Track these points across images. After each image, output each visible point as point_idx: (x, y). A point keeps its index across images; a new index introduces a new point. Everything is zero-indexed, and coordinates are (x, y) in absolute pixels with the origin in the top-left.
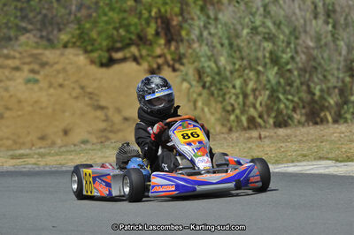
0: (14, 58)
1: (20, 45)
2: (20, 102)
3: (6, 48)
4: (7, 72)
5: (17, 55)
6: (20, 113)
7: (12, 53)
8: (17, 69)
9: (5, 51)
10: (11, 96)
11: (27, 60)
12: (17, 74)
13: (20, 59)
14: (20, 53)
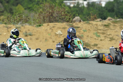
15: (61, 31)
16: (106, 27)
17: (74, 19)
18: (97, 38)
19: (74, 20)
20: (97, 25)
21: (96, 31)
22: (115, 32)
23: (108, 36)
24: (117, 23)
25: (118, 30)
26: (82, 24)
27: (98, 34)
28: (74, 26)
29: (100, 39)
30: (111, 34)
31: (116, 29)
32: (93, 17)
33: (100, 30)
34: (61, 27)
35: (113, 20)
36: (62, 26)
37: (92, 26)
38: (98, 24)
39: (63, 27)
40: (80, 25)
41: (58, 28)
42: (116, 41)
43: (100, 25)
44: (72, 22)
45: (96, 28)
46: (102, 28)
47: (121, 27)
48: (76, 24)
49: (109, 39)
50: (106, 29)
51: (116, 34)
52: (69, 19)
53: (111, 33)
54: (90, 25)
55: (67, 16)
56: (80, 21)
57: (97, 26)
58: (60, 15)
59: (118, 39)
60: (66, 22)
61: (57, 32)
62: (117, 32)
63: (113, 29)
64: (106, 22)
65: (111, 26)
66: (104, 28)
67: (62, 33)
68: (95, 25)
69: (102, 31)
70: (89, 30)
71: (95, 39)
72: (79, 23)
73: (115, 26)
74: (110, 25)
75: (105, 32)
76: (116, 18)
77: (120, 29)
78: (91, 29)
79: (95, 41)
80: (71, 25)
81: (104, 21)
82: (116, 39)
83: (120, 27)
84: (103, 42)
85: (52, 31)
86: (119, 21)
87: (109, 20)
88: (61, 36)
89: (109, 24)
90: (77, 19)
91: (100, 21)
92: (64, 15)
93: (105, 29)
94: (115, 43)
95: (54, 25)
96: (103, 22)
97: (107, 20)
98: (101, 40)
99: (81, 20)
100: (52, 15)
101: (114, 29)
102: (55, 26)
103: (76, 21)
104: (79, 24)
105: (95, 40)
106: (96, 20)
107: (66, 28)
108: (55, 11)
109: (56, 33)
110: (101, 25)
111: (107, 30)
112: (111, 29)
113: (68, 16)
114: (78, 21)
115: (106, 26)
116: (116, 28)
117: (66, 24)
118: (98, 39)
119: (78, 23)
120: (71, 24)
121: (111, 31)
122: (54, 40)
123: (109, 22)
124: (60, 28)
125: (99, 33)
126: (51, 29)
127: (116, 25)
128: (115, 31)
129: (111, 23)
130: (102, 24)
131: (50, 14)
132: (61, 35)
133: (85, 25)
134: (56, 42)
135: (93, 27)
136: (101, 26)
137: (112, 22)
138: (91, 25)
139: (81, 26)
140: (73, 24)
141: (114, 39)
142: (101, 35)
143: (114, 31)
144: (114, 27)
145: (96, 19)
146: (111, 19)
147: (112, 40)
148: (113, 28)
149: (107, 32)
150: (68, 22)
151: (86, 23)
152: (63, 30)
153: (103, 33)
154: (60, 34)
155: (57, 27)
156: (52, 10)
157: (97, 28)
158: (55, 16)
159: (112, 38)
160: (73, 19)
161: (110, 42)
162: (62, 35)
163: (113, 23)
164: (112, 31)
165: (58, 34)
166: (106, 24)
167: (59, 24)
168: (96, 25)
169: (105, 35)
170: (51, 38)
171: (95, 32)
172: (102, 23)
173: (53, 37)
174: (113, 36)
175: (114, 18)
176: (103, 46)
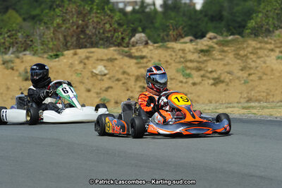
15: (105, 66)
16: (204, 56)
17: (133, 39)
18: (184, 80)
19: (133, 42)
20: (183, 50)
21: (183, 65)
22: (225, 65)
23: (208, 75)
24: (227, 46)
25: (230, 61)
26: (151, 50)
27: (188, 72)
28: (133, 55)
29: (191, 81)
30: (215, 71)
31: (227, 58)
32: (175, 33)
33: (191, 61)
34: (105, 58)
35: (220, 38)
36: (106, 55)
37: (174, 54)
38: (187, 49)
39: (109, 57)
40: (145, 51)
41: (97, 60)
42: (227, 85)
43: (190, 51)
44: (128, 46)
45: (181, 57)
46: (195, 57)
47: (238, 55)
48: (137, 50)
49: (211, 81)
50: (205, 58)
51: (227, 68)
52: (123, 39)
53: (215, 68)
54: (169, 50)
55: (118, 32)
56: (147, 43)
57: (184, 53)
58: (101, 31)
59: (230, 80)
60: (115, 46)
61: (95, 68)
62: (228, 64)
63: (219, 59)
64: (204, 43)
65: (214, 52)
66: (200, 57)
67: (106, 72)
68: (179, 50)
69: (195, 64)
70: (167, 62)
71: (181, 82)
72: (144, 47)
73: (223, 51)
74: (212, 49)
75: (203, 66)
76: (225, 34)
77: (235, 57)
78: (171, 59)
79: (181, 87)
80: (126, 52)
81: (198, 40)
82: (227, 80)
83: (235, 54)
84: (198, 87)
85: (84, 68)
86: (232, 40)
87: (210, 39)
88: (104, 77)
89: (212, 47)
90: (140, 38)
91: (191, 41)
92: (110, 31)
93: (201, 60)
94: (225, 90)
95: (88, 54)
96: (197, 45)
97: (205, 39)
98: (194, 84)
99: (149, 42)
100: (83, 32)
101: (221, 59)
102: (91, 55)
103: (137, 43)
104: (143, 50)
105: (180, 84)
106: (182, 40)
107: (116, 59)
108: (91, 21)
109: (92, 72)
110: (192, 50)
111: (206, 61)
112: (216, 59)
113: (120, 33)
114: (142, 43)
115: (203, 53)
116: (225, 56)
117: (115, 50)
118: (186, 82)
119: (141, 47)
120: (126, 49)
121: (216, 62)
122: (89, 87)
123: (210, 43)
124: (102, 60)
125: (189, 68)
126: (81, 62)
127: (226, 49)
128: (225, 62)
129: (215, 46)
130: (196, 49)
131: (79, 29)
132: (105, 75)
133: (156, 52)
134: (93, 90)
135: (176, 55)
136: (193, 53)
137: (217, 44)
138: (170, 52)
139: (149, 55)
140: (131, 49)
141: (223, 82)
142: (194, 73)
143: (222, 62)
144: (221, 55)
145: (182, 38)
146: (215, 38)
147: (217, 83)
148: (220, 57)
149: (206, 66)
150: (119, 45)
151: (160, 47)
152: (109, 64)
153: (198, 69)
154: (103, 73)
155: (95, 58)
156: (83, 21)
157: (183, 58)
158: (90, 34)
159: (218, 78)
160: (130, 39)
161: (213, 87)
162: (107, 76)
163: (220, 46)
164: (218, 64)
165: (97, 72)
166: (204, 48)
167: (99, 52)
168: (181, 52)
169: (202, 73)
170: (83, 83)
171: (180, 66)
172: (195, 47)
173: (86, 81)
174: (221, 74)
175: (222, 35)
176: (198, 96)
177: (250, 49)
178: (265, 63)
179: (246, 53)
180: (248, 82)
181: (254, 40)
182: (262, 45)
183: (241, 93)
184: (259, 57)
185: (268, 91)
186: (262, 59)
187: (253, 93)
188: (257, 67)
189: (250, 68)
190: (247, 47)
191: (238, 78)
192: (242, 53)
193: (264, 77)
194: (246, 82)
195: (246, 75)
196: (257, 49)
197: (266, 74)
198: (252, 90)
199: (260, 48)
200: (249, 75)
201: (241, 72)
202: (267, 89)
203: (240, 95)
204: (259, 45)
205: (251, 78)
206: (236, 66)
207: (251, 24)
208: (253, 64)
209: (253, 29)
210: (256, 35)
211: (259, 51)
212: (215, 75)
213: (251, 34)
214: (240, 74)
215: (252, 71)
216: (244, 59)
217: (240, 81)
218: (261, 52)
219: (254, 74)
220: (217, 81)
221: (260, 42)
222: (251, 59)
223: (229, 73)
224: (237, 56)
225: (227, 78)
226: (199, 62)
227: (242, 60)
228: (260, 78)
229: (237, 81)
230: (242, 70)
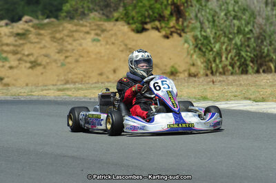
0: (86, 26)
1: (90, 19)
2: (88, 52)
3: (81, 19)
4: (81, 35)
5: (88, 25)
6: (88, 59)
7: (85, 23)
8: (88, 33)
9: (81, 22)
10: (83, 49)
11: (94, 27)
12: (88, 36)
13: (90, 27)
14: (90, 23)
16: (20, 39)
18: (1, 64)
22: (41, 48)
23: (25, 58)
24: (42, 29)
25: (47, 45)
27: (4, 55)
29: (7, 65)
30: (32, 54)
31: (43, 42)
33: (7, 45)
35: (36, 21)
38: (2, 32)
42: (45, 68)
43: (5, 35)
46: (11, 40)
47: (54, 37)
49: (28, 65)
50: (21, 42)
51: (44, 52)
53: (32, 51)
59: (47, 63)
62: (45, 47)
63: (35, 43)
64: (20, 26)
65: (30, 36)
66: (16, 41)
69: (11, 48)
73: (40, 34)
74: (27, 33)
75: (19, 49)
76: (40, 17)
77: (52, 40)
81: (14, 24)
82: (44, 63)
84: (15, 71)
86: (48, 23)
87: (26, 22)
89: (27, 30)
91: (7, 25)
93: (17, 43)
94: (42, 73)
96: (13, 28)
97: (21, 22)
98: (11, 68)
101: (38, 43)
110: (8, 34)
111: (23, 44)
112: (32, 43)
115: (19, 37)
116: (41, 39)
118: (3, 66)
121: (32, 46)
123: (26, 26)
125: (5, 52)
127: (42, 32)
128: (42, 45)
129: (31, 29)
130: (11, 33)
136: (9, 36)
137: (33, 27)
141: (40, 65)
142: (11, 57)
143: (38, 46)
144: (38, 38)
146: (31, 21)
148: (37, 40)
149: (23, 50)
153: (15, 53)
159: (35, 62)
161: (30, 70)
163: (36, 29)
164: (35, 47)
166: (20, 31)
169: (19, 56)
172: (11, 30)
174: (37, 57)
175: (37, 18)
176: (16, 80)
177: (65, 32)
178: (81, 45)
179: (62, 35)
180: (65, 65)
181: (70, 23)
182: (78, 27)
183: (58, 76)
184: (75, 40)
185: (85, 73)
186: (78, 42)
187: (70, 75)
188: (73, 50)
189: (67, 51)
190: (63, 30)
191: (55, 61)
192: (58, 36)
193: (81, 59)
194: (63, 65)
195: (63, 58)
196: (73, 31)
197: (82, 57)
198: (69, 72)
199: (76, 31)
200: (66, 57)
201: (57, 55)
202: (84, 71)
203: (57, 78)
204: (74, 28)
205: (68, 60)
206: (52, 49)
207: (66, 7)
208: (69, 47)
209: (68, 12)
210: (72, 18)
211: (74, 34)
212: (32, 58)
213: (66, 17)
214: (57, 56)
215: (68, 54)
216: (61, 41)
217: (57, 63)
218: (76, 35)
219: (70, 56)
220: (34, 65)
221: (76, 25)
222: (67, 41)
223: (46, 56)
224: (53, 39)
225: (44, 61)
226: (15, 46)
227: (58, 43)
228: (77, 61)
229: (54, 64)
230: (58, 53)
